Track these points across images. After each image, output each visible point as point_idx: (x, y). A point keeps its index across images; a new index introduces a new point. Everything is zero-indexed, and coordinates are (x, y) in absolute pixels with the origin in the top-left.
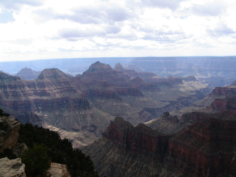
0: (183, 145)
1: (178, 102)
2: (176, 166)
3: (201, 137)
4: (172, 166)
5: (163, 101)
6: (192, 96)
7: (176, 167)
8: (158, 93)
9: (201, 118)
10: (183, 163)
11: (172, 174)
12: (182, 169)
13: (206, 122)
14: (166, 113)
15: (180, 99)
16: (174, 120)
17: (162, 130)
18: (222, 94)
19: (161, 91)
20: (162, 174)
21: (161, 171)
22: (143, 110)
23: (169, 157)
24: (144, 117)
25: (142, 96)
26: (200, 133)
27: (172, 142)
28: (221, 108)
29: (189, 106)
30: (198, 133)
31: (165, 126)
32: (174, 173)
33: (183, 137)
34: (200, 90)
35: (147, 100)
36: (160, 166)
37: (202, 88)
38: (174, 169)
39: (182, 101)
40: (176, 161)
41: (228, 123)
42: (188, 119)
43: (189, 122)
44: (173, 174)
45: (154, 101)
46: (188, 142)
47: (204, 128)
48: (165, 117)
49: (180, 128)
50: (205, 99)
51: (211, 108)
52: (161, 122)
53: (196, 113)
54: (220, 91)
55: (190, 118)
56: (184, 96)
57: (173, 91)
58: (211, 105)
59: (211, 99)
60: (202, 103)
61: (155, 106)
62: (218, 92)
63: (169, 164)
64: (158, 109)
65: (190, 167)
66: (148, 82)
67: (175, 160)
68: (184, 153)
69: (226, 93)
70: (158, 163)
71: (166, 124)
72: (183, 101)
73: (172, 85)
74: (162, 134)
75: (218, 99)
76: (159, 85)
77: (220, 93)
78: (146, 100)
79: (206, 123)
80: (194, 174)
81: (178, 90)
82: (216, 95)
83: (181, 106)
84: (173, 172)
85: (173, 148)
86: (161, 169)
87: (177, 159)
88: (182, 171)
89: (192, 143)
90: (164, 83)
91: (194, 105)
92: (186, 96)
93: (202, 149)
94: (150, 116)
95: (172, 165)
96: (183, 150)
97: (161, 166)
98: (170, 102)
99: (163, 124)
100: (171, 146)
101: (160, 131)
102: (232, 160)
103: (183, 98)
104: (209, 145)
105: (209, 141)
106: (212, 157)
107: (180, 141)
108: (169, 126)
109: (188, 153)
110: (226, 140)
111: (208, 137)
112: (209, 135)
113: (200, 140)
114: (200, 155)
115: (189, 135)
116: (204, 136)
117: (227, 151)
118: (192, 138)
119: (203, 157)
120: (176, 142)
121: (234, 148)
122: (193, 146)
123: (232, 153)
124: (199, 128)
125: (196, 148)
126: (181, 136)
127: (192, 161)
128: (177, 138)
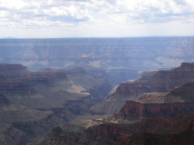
1: (64, 109)
5: (41, 110)
6: (84, 98)
8: (32, 97)
9: (115, 133)
13: (137, 139)
14: (57, 129)
15: (67, 105)
16: (71, 139)
18: (131, 94)
19: (36, 92)
22: (11, 126)
24: (13, 138)
25: (7, 102)
28: (135, 115)
29: (81, 114)
34: (94, 88)
35: (17, 110)
37: (96, 86)
41: (170, 139)
42: (93, 136)
43: (95, 141)
45: (27, 110)
48: (54, 135)
50: (106, 102)
51: (121, 115)
53: (105, 125)
54: (127, 88)
55: (96, 134)
56: (72, 99)
57: (55, 92)
58: (121, 111)
59: (115, 102)
60: (102, 109)
61: (30, 118)
62: (124, 91)
64: (35, 123)
66: (14, 80)
72: (71, 107)
73: (52, 83)
75: (131, 101)
76: (32, 83)
77: (128, 91)
78: (14, 109)
79: (137, 141)
81: (62, 91)
82: (123, 94)
83: (70, 115)
90: (40, 80)
91: (90, 112)
92: (75, 99)
94: (23, 136)
98: (53, 110)
103: (71, 101)
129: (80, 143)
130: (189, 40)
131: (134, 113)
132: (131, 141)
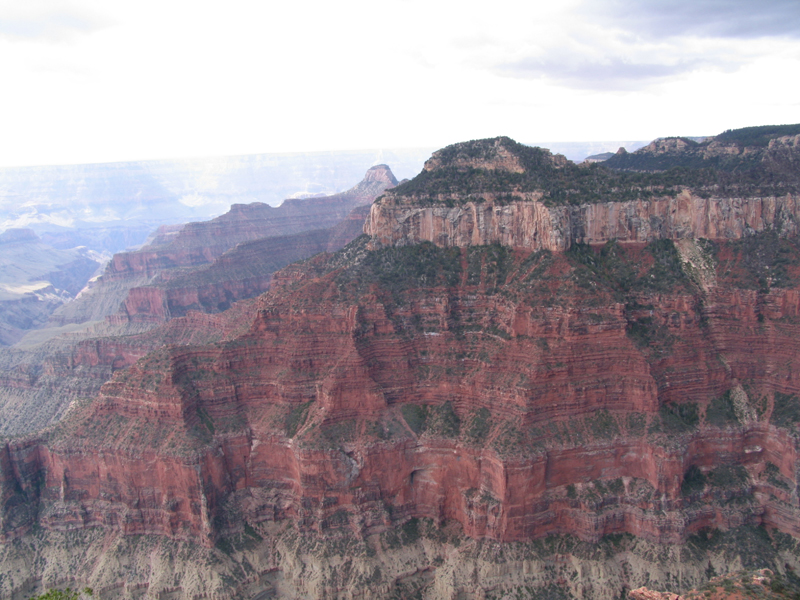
0: (102, 452)
2: (92, 524)
3: (156, 412)
4: (77, 529)
7: (94, 527)
9: (113, 354)
10: (114, 507)
11: (85, 554)
12: (116, 527)
13: (158, 361)
16: (20, 380)
18: (138, 273)
20: (52, 568)
21: (43, 561)
23: (60, 505)
26: (150, 399)
27: (60, 452)
28: (151, 314)
29: (36, 327)
30: (141, 401)
32: (90, 549)
33: (95, 427)
34: (58, 270)
36: (32, 546)
37: (62, 264)
38: (89, 536)
39: (9, 313)
40: (89, 509)
41: (221, 352)
42: (68, 368)
43: (74, 376)
44: (89, 553)
46: (116, 438)
47: (158, 382)
49: (48, 403)
51: (122, 317)
53: (91, 342)
54: (128, 264)
55: (74, 361)
58: (120, 311)
59: (106, 294)
60: (81, 310)
62: (123, 269)
63: (68, 526)
65: (143, 510)
67: (84, 508)
68: (109, 474)
69: (148, 268)
70: (26, 540)
72: (12, 314)
74: (11, 437)
75: (138, 288)
77: (131, 269)
79: (159, 364)
80: (160, 526)
82: (120, 276)
83: (10, 331)
84: (89, 546)
85: (66, 471)
86: (39, 553)
87: (88, 503)
88: (117, 532)
89: (132, 437)
91: (56, 320)
93: (166, 445)
95: (79, 526)
96: (104, 468)
97: (37, 546)
100: (57, 468)
102: (253, 448)
104: (185, 426)
105: (181, 416)
106: (204, 459)
107: (86, 442)
108: (7, 406)
109: (127, 470)
110: (226, 398)
111: (176, 406)
112: (180, 398)
113: (154, 419)
114: (168, 465)
115: (111, 417)
116: (164, 404)
117: (235, 429)
118: (126, 422)
119: (177, 467)
120: (74, 449)
121: (249, 416)
122: (132, 446)
123: (248, 430)
124: (143, 386)
125: (149, 448)
126: (86, 424)
127: (146, 491)
128: (76, 435)
129: (40, 385)
131: (148, 311)
132: (146, 366)
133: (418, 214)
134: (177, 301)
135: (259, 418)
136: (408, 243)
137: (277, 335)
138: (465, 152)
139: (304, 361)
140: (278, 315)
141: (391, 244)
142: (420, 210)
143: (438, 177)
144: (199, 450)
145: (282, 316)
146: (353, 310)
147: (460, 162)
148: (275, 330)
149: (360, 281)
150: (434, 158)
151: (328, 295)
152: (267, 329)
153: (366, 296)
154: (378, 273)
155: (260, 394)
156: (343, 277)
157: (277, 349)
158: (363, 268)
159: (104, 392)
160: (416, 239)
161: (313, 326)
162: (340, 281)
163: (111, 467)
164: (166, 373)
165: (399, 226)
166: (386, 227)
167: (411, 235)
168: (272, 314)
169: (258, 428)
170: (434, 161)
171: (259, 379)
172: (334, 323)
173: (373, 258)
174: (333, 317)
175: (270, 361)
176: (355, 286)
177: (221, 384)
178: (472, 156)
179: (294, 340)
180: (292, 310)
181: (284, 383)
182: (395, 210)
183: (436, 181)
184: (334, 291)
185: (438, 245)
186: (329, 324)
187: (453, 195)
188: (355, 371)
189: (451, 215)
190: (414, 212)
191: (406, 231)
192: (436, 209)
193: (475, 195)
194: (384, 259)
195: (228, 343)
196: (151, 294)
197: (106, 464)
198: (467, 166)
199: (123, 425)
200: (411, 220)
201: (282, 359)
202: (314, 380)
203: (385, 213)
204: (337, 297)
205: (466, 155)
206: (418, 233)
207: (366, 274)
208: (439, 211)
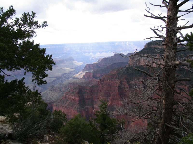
0: (62, 107)
1: (62, 77)
6: (72, 71)
13: (76, 89)
14: (52, 86)
15: (63, 75)
16: (58, 90)
17: (50, 99)
26: (73, 97)
27: (55, 105)
30: (71, 97)
31: (52, 95)
33: (62, 101)
34: (77, 67)
39: (65, 76)
46: (65, 104)
47: (75, 93)
48: (51, 89)
50: (80, 73)
51: (83, 79)
52: (49, 93)
55: (68, 87)
56: (66, 72)
57: (58, 69)
58: (83, 77)
62: (88, 67)
69: (94, 68)
71: (52, 94)
73: (57, 65)
75: (88, 72)
77: (90, 68)
81: (62, 68)
83: (64, 80)
89: (68, 104)
91: (73, 78)
93: (74, 107)
98: (56, 77)
99: (51, 94)
100: (54, 109)
101: (49, 100)
102: (94, 110)
103: (65, 73)
104: (79, 103)
105: (78, 101)
106: (81, 111)
107: (60, 104)
108: (55, 95)
109: (66, 111)
110: (89, 99)
111: (77, 99)
112: (78, 97)
113: (73, 101)
114: (74, 111)
115: (66, 99)
116: (75, 98)
117: (90, 106)
118: (68, 101)
119: (75, 112)
120: (57, 105)
121: (94, 103)
122: (68, 106)
123: (93, 106)
124: (72, 94)
125: (71, 107)
126: (61, 100)
127: (69, 116)
128: (58, 102)
129: (62, 91)
130: (124, 43)
131: (89, 78)
132: (73, 89)
133: (139, 59)
134: (96, 76)
135: (96, 104)
136: (137, 66)
137: (103, 85)
138: (154, 43)
139: (107, 92)
140: (103, 81)
141: (132, 66)
142: (140, 58)
143: (146, 50)
144: (80, 109)
145: (104, 81)
146: (119, 81)
147: (152, 46)
148: (102, 84)
149: (123, 74)
150: (146, 45)
151: (115, 77)
152: (101, 84)
153: (123, 78)
154: (128, 73)
155: (97, 98)
156: (119, 73)
157: (102, 89)
158: (124, 71)
159: (65, 94)
160: (139, 65)
161: (110, 84)
162: (119, 74)
163: (64, 110)
164: (76, 92)
165: (135, 61)
166: (131, 61)
167: (137, 64)
168: (102, 80)
169: (95, 106)
170: (146, 46)
171: (97, 95)
172: (115, 84)
173: (127, 69)
174: (115, 82)
175: (100, 91)
176: (121, 75)
177: (89, 95)
178: (155, 44)
179: (106, 87)
180: (106, 80)
181: (102, 97)
182: (134, 57)
183: (145, 50)
184: (117, 76)
185: (144, 66)
186: (114, 84)
187: (149, 54)
188: (117, 95)
189: (148, 59)
190: (138, 58)
191: (136, 63)
192: (144, 58)
193: (154, 54)
194: (130, 69)
195: (91, 86)
196: (90, 74)
197: (63, 109)
198: (154, 47)
199: (67, 101)
200: (138, 60)
201: (103, 91)
202: (109, 97)
203: (131, 58)
204: (117, 78)
205: (154, 44)
206: (139, 63)
207: (125, 73)
208: (145, 58)
